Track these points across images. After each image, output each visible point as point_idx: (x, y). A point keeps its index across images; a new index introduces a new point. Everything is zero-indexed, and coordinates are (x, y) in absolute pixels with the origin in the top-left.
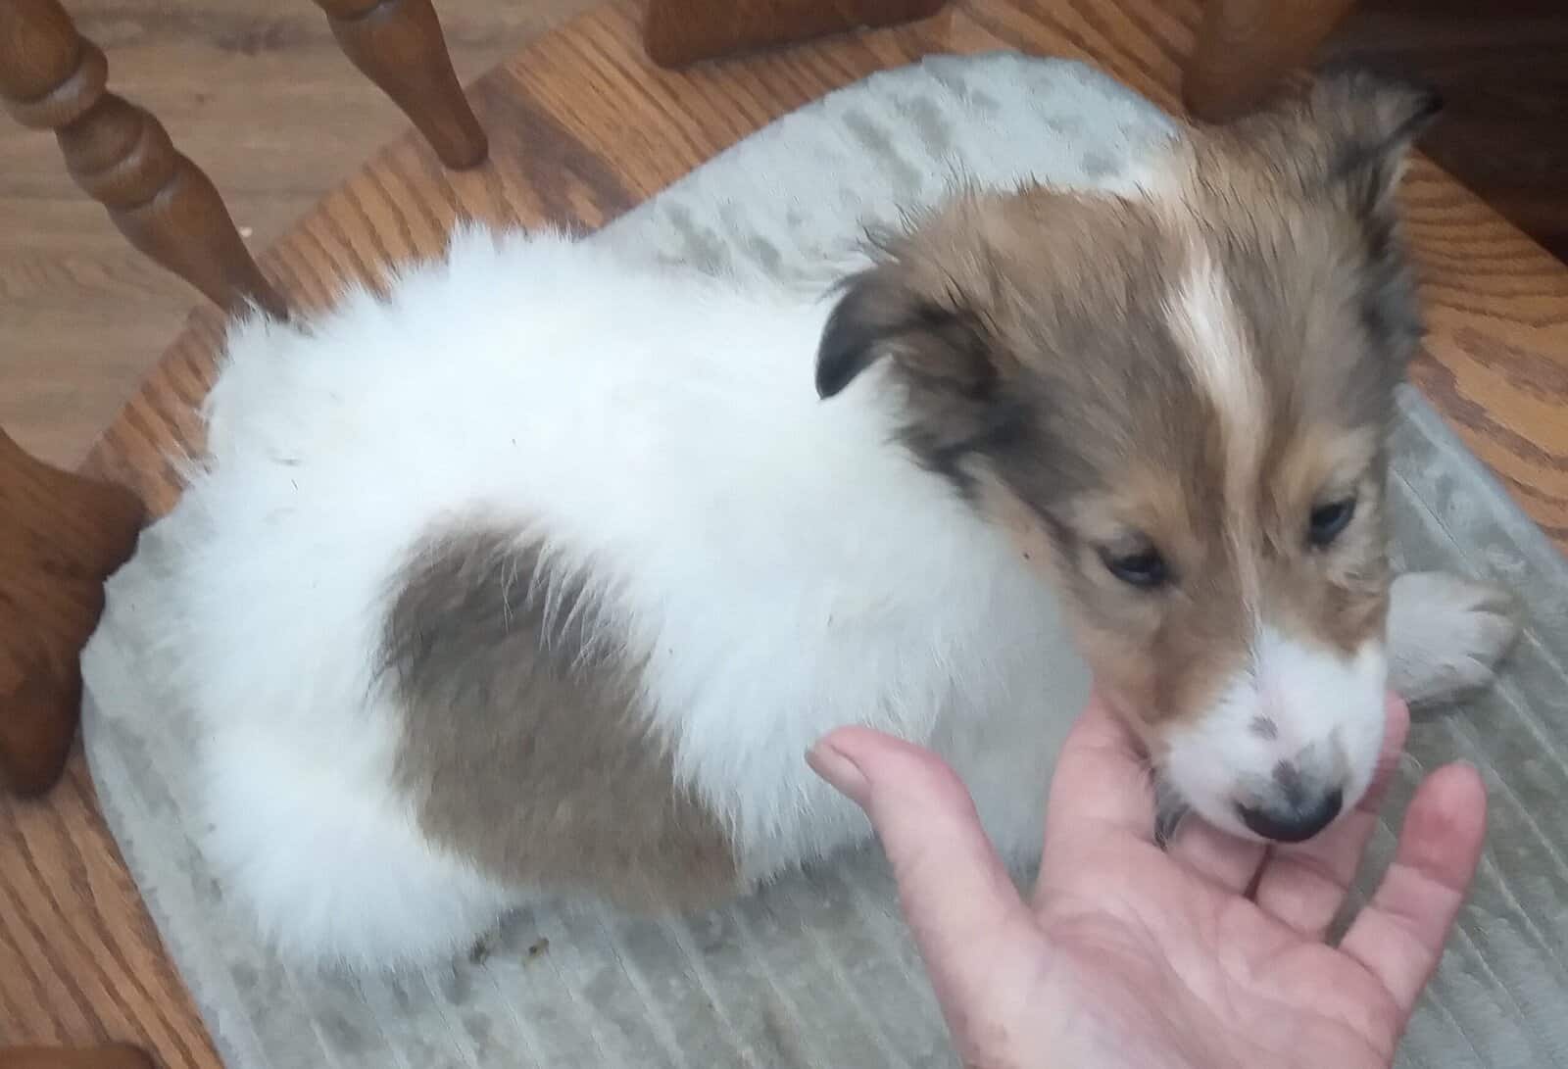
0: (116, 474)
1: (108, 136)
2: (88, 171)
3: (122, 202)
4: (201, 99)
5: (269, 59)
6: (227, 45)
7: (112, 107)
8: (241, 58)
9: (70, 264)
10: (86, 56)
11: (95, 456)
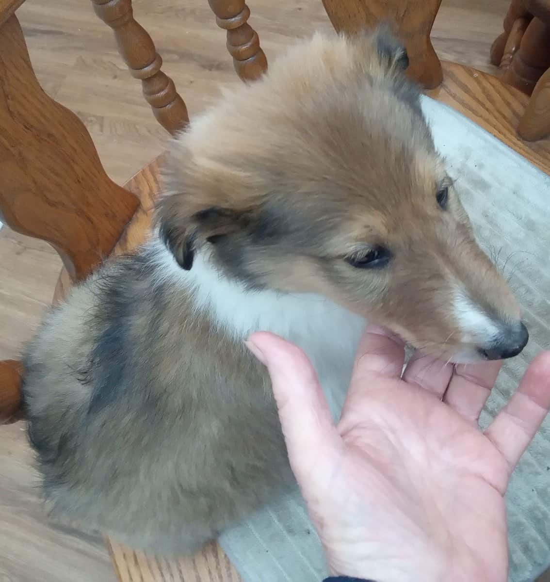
0: (134, 191)
1: (157, 84)
2: (149, 93)
3: (157, 105)
4: (191, 82)
5: (215, 73)
6: (204, 67)
7: (160, 75)
8: (207, 71)
9: (138, 127)
10: (157, 59)
11: (130, 183)
